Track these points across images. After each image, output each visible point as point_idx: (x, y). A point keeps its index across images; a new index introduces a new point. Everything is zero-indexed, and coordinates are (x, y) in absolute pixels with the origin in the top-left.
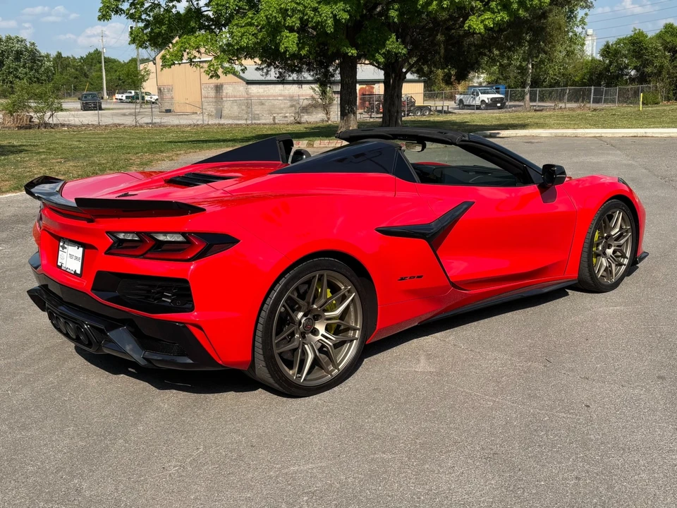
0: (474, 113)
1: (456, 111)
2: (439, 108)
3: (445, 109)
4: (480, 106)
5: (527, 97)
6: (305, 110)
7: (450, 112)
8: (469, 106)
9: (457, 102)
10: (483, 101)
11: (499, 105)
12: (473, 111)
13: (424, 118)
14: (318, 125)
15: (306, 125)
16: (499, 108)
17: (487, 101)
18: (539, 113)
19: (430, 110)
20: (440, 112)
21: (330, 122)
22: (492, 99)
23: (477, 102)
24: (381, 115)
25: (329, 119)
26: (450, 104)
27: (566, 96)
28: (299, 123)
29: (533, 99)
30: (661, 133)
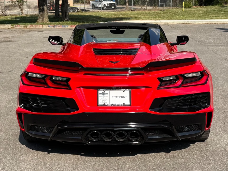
0: (101, 11)
1: (91, 10)
2: (83, 8)
3: (86, 9)
4: (103, 8)
5: (127, 4)
6: (8, 7)
7: (88, 11)
8: (98, 7)
9: (91, 5)
10: (105, 5)
11: (113, 7)
12: (100, 10)
13: (75, 14)
14: (17, 16)
15: (10, 16)
16: (113, 9)
17: (107, 5)
18: (134, 12)
19: (78, 9)
20: (83, 10)
21: (23, 15)
22: (109, 4)
23: (102, 5)
24: (54, 12)
25: (22, 13)
26: (88, 6)
27: (147, 3)
28: (5, 15)
29: (130, 5)
30: (195, 22)
